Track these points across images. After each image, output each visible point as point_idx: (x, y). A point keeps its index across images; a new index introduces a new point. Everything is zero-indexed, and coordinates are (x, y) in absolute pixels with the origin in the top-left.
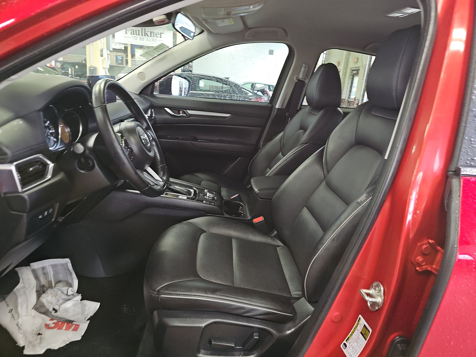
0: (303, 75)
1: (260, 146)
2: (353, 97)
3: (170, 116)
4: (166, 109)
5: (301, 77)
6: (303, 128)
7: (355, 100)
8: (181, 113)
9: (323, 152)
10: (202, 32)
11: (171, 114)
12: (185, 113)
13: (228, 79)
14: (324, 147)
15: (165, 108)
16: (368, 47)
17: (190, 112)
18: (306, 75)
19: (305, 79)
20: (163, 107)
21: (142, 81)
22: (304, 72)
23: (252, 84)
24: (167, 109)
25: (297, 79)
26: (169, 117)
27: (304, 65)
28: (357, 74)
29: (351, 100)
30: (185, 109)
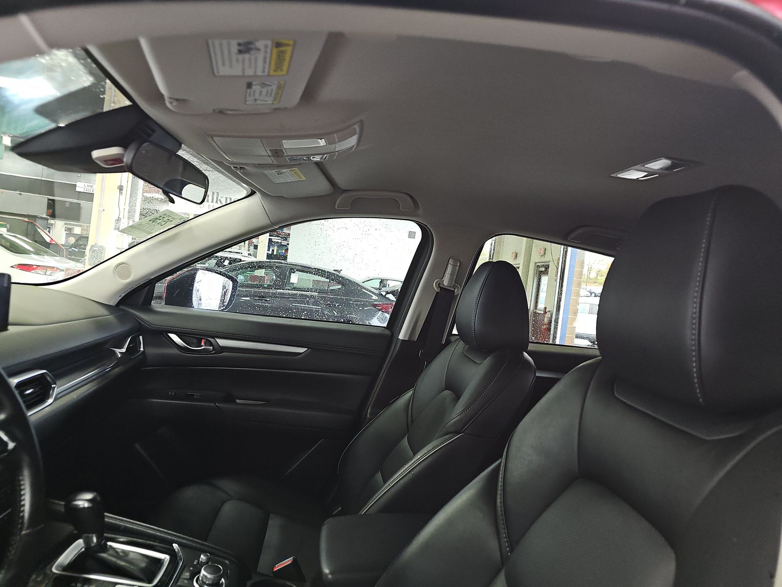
0: (451, 280)
1: (366, 415)
2: (541, 306)
3: (178, 350)
4: (171, 335)
5: (446, 282)
6: (453, 386)
7: (545, 312)
8: (202, 344)
9: (497, 478)
10: (252, 193)
11: (182, 346)
12: (211, 344)
13: (339, 272)
14: (500, 464)
15: (169, 334)
16: (573, 235)
17: (222, 342)
18: (457, 279)
19: (454, 287)
20: (164, 331)
21: (122, 279)
22: (452, 275)
23: (380, 280)
24: (174, 337)
25: (439, 285)
26: (175, 351)
27: (451, 261)
28: (546, 272)
29: (539, 312)
30: (213, 337)
